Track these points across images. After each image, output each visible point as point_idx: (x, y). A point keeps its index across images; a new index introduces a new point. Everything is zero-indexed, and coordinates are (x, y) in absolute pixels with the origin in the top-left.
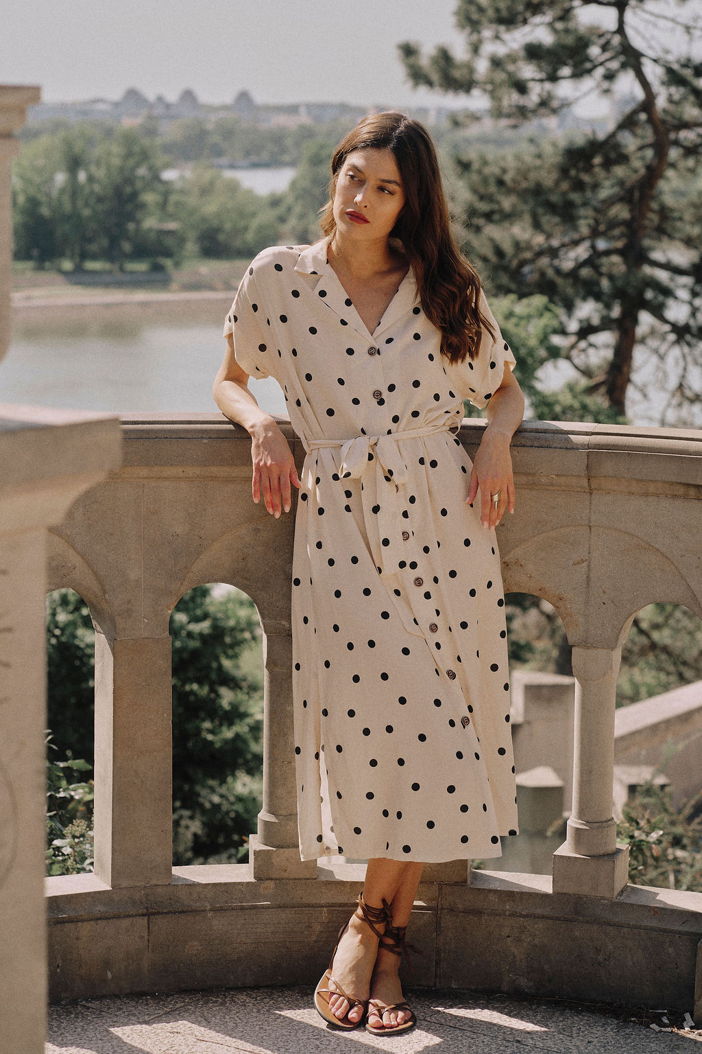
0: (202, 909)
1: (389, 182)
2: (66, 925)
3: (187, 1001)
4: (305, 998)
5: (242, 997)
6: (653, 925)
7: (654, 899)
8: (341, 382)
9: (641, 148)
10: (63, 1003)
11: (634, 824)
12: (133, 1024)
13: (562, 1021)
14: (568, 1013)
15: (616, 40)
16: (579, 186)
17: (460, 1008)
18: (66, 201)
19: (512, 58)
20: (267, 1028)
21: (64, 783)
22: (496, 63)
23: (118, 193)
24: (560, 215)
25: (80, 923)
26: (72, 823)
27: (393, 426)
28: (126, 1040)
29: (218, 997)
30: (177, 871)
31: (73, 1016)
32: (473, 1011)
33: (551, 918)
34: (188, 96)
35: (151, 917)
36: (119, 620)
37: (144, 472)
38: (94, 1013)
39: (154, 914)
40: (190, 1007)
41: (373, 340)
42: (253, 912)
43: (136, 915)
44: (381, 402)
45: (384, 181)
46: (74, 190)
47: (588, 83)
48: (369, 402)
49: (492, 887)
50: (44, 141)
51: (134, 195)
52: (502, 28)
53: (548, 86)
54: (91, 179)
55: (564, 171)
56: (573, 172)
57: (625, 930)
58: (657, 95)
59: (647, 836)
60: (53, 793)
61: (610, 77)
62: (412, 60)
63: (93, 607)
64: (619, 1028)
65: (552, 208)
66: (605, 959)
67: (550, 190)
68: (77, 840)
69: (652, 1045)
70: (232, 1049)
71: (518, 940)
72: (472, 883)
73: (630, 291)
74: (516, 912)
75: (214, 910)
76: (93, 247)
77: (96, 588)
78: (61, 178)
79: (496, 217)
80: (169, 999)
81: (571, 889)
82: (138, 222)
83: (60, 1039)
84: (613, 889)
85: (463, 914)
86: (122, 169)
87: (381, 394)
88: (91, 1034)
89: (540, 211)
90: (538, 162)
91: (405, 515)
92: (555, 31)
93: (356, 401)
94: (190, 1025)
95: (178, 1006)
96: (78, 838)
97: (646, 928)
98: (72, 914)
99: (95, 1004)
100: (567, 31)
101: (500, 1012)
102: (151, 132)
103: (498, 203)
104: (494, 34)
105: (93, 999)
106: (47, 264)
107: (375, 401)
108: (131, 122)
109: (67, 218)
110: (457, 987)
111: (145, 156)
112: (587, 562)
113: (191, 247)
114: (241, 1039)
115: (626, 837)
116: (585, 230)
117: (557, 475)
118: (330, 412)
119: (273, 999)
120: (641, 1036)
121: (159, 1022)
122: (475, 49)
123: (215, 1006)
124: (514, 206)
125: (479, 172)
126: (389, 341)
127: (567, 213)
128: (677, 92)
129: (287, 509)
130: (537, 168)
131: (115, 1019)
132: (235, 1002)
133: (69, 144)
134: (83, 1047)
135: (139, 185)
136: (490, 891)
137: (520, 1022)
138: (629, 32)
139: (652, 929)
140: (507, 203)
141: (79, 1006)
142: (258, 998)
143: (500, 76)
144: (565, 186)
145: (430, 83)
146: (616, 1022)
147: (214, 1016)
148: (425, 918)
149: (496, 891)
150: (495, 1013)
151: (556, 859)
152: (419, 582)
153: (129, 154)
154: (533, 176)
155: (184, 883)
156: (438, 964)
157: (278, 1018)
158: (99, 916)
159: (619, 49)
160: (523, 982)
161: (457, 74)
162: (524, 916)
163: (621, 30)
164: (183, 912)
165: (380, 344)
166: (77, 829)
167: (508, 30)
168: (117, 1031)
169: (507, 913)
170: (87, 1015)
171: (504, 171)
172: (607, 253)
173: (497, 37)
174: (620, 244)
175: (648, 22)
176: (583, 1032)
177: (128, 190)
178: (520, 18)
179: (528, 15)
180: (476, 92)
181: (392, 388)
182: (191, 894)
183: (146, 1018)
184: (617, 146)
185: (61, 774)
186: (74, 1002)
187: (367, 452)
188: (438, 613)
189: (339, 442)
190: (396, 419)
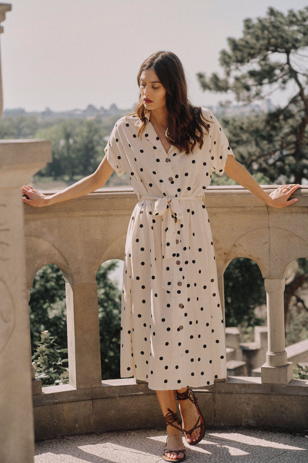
0: (115, 396)
2: (58, 405)
3: (110, 435)
4: (160, 432)
5: (133, 433)
6: (304, 394)
7: (304, 384)
8: (154, 173)
9: (299, 111)
10: (58, 438)
11: (301, 368)
12: (87, 445)
13: (268, 436)
14: (270, 433)
15: (286, 67)
16: (274, 128)
17: (225, 433)
18: (65, 151)
19: (244, 77)
20: (144, 444)
21: (60, 359)
22: (237, 79)
23: (86, 147)
24: (267, 140)
25: (64, 404)
26: (63, 373)
27: (178, 193)
28: (84, 450)
29: (123, 433)
30: (104, 382)
31: (62, 442)
32: (230, 434)
33: (262, 394)
34: (114, 106)
35: (94, 400)
36: (74, 275)
37: (82, 214)
38: (71, 441)
39: (94, 399)
40: (111, 437)
41: (167, 155)
42: (137, 397)
43: (87, 400)
44: (173, 182)
46: (68, 147)
47: (275, 85)
48: (167, 182)
49: (236, 382)
50: (55, 128)
51: (93, 148)
52: (239, 64)
53: (259, 87)
54: (75, 142)
55: (268, 122)
56: (271, 123)
57: (293, 397)
58: (304, 88)
59: (306, 373)
60: (55, 363)
61: (284, 82)
62: (202, 79)
63: (63, 271)
64: (292, 438)
65: (263, 138)
66: (285, 410)
67: (262, 130)
68: (65, 380)
69: (306, 443)
70: (129, 452)
71: (248, 404)
72: (228, 381)
73: (298, 170)
74: (246, 392)
75: (120, 396)
76: (77, 170)
77: (64, 263)
78: (62, 142)
79: (241, 143)
80: (103, 435)
81: (269, 382)
82: (95, 159)
83: (57, 451)
84: (286, 380)
85: (224, 394)
86: (87, 137)
87: (172, 179)
88: (70, 449)
89: (259, 139)
90: (256, 119)
91: (179, 232)
92: (261, 65)
93: (161, 181)
94: (111, 444)
95: (106, 437)
96: (66, 379)
97: (301, 396)
98: (61, 400)
99: (72, 438)
100: (266, 65)
101: (242, 434)
102: (99, 121)
103: (241, 137)
104: (235, 67)
105: (71, 436)
106: (58, 178)
108: (90, 118)
109: (66, 159)
110: (223, 425)
111: (96, 131)
112: (268, 243)
114: (133, 448)
115: (298, 374)
116: (278, 147)
117: (254, 207)
118: (151, 185)
119: (146, 433)
120: (301, 440)
121: (98, 443)
122: (228, 74)
123: (122, 437)
124: (247, 138)
125: (233, 125)
126: (175, 155)
127: (270, 139)
130: (257, 122)
131: (80, 443)
132: (130, 435)
133: (65, 129)
134: (66, 454)
135: (95, 143)
136: (235, 384)
137: (250, 437)
138: (292, 63)
139: (304, 396)
140: (245, 137)
141: (65, 439)
142: (140, 433)
143: (239, 85)
144: (268, 128)
145: (210, 89)
146: (291, 435)
147: (121, 440)
148: (209, 396)
149: (238, 384)
150: (239, 434)
151: (262, 368)
153: (90, 131)
154: (255, 125)
155: (107, 386)
156: (215, 416)
157: (148, 440)
158: (72, 400)
159: (288, 71)
160: (251, 422)
161: (221, 84)
162: (250, 394)
163: (288, 63)
164: (107, 398)
165: (170, 157)
166: (65, 375)
167: (242, 65)
168: (81, 447)
169: (243, 393)
170: (68, 442)
171: (243, 124)
172: (288, 155)
173: (237, 68)
174: (293, 151)
175: (299, 59)
176: (276, 440)
177: (90, 146)
178: (246, 60)
179: (249, 58)
180: (229, 91)
181: (177, 176)
182: (110, 390)
183: (93, 442)
184: (289, 112)
185: (59, 355)
186: (63, 437)
187: (167, 204)
188: (184, 278)
189: (155, 198)
190: (179, 190)
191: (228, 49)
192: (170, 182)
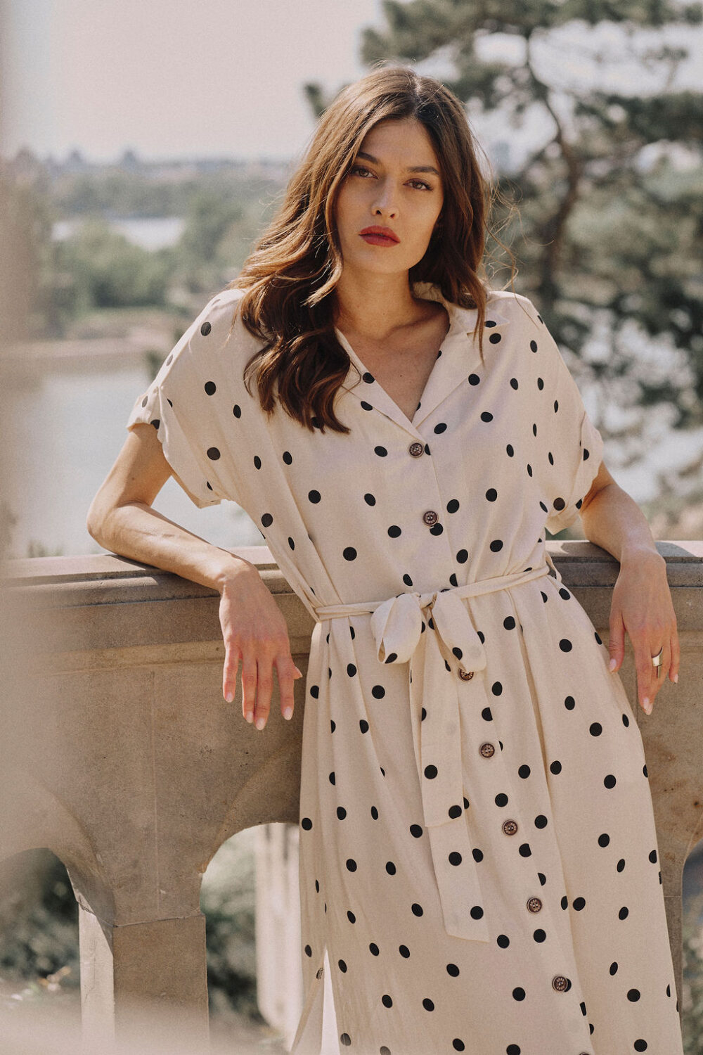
1: (424, 170)
8: (370, 500)
9: (553, 183)
15: (524, 76)
27: (459, 569)
34: (76, 156)
36: (117, 892)
37: (154, 654)
41: (415, 431)
44: (437, 530)
45: (416, 170)
48: (416, 532)
58: (567, 127)
61: (520, 108)
77: (80, 845)
87: (435, 516)
91: (487, 715)
93: (394, 532)
100: (472, 67)
107: (426, 529)
113: (84, 299)
118: (350, 554)
126: (440, 429)
128: (590, 123)
129: (288, 715)
152: (510, 828)
159: (528, 84)
163: (528, 65)
165: (426, 436)
181: (453, 506)
187: (420, 618)
188: (543, 879)
189: (366, 606)
190: (462, 556)
191: (381, 23)
192: (427, 529)
